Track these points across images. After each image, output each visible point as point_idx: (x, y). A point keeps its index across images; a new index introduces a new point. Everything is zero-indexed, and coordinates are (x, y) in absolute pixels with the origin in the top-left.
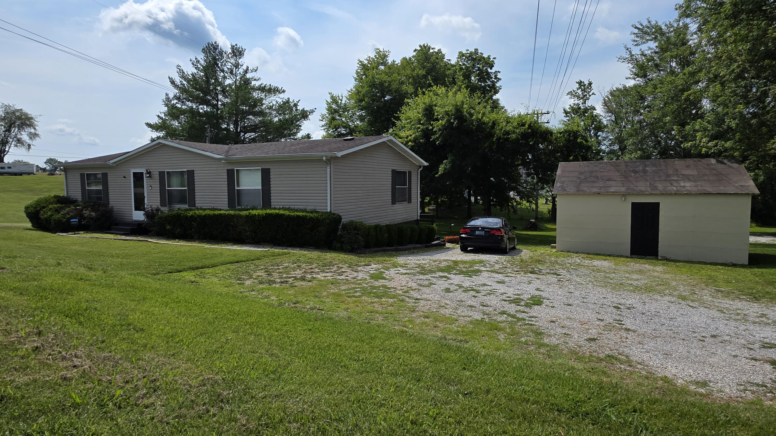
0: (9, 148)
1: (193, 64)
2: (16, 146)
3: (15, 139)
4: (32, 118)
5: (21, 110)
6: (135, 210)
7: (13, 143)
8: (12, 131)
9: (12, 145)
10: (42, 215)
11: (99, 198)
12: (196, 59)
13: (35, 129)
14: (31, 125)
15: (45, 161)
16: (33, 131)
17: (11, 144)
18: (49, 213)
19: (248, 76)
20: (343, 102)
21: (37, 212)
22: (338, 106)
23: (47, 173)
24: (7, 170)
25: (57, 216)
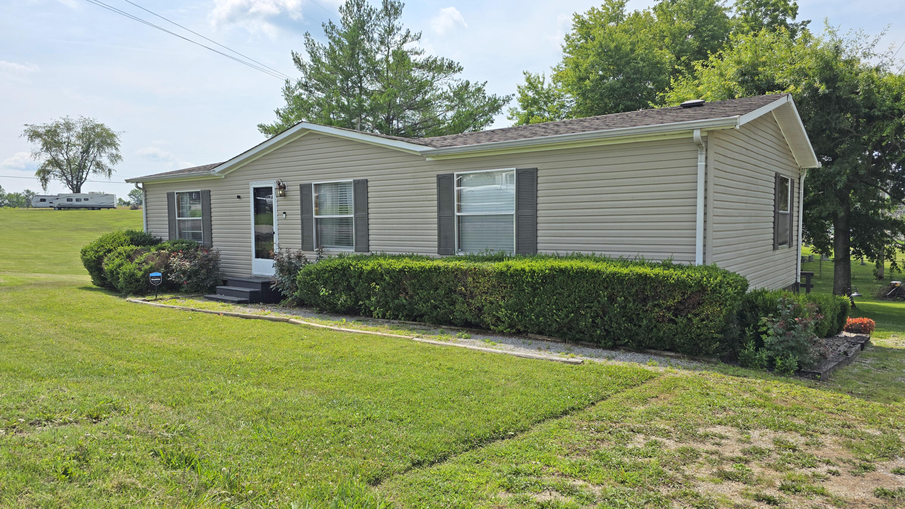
0: (87, 174)
1: (326, 31)
2: (95, 171)
3: (94, 163)
4: (113, 135)
5: (102, 125)
6: (257, 256)
7: (91, 167)
8: (91, 152)
9: (91, 171)
10: (106, 264)
11: (196, 236)
12: (330, 23)
13: (117, 149)
14: (113, 144)
15: (129, 192)
16: (114, 151)
17: (89, 169)
18: (117, 261)
19: (406, 47)
20: (546, 86)
21: (99, 260)
22: (537, 93)
23: (130, 206)
24: (83, 203)
25: (128, 267)
